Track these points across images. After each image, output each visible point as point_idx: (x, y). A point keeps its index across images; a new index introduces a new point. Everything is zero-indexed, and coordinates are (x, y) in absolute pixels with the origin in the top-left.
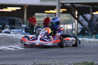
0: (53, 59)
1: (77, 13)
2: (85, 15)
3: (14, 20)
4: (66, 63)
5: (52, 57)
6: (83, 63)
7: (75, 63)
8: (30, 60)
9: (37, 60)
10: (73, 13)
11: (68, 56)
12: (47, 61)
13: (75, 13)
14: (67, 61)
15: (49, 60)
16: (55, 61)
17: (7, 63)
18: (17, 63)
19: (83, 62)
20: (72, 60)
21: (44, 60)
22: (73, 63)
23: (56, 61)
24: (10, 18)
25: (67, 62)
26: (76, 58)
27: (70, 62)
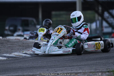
3: (27, 21)
4: (97, 71)
5: (79, 64)
7: (109, 70)
8: (51, 69)
9: (60, 69)
12: (72, 69)
15: (75, 67)
16: (83, 68)
17: (22, 73)
18: (35, 74)
20: (104, 66)
21: (68, 68)
22: (107, 70)
23: (84, 68)
24: (23, 18)
25: (99, 70)
26: (109, 64)
27: (103, 70)
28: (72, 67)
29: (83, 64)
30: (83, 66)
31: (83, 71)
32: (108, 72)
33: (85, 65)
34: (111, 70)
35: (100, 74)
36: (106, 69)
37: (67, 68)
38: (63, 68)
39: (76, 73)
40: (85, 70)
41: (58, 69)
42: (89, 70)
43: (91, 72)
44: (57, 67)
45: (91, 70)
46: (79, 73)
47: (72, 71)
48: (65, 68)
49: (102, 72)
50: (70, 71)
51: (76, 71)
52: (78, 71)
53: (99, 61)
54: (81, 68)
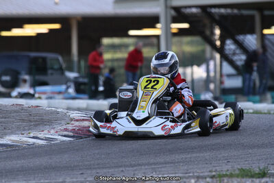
0: (155, 164)
2: (241, 38)
3: (44, 59)
4: (190, 176)
5: (152, 161)
6: (237, 172)
7: (214, 173)
8: (89, 172)
9: (110, 170)
10: (208, 33)
11: (194, 155)
12: (136, 172)
13: (213, 34)
14: (192, 170)
15: (143, 167)
16: (160, 169)
19: (239, 169)
20: (206, 166)
21: (127, 169)
22: (209, 174)
23: (163, 169)
24: (33, 54)
25: (193, 173)
26: (219, 160)
27: (202, 173)
28: (135, 168)
29: (162, 160)
30: (160, 166)
32: (213, 177)
33: (166, 163)
34: (218, 173)
35: (193, 181)
36: (210, 171)
37: (124, 169)
38: (116, 170)
40: (163, 174)
41: (106, 170)
42: (172, 174)
44: (103, 168)
45: (176, 173)
48: (121, 169)
49: (198, 177)
53: (198, 155)
54: (154, 170)
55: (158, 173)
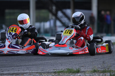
0: (28, 65)
1: (54, 8)
4: (44, 72)
5: (27, 64)
6: (66, 70)
7: (55, 71)
9: (7, 68)
10: (50, 8)
11: (46, 62)
12: (20, 69)
13: (52, 9)
14: (45, 69)
15: (23, 67)
19: (67, 69)
20: (52, 67)
22: (54, 71)
23: (32, 68)
26: (57, 64)
27: (50, 70)
28: (19, 67)
29: (31, 64)
30: (31, 67)
31: (30, 71)
32: (55, 73)
33: (33, 65)
34: (58, 71)
37: (14, 68)
39: (23, 74)
40: (32, 71)
41: (5, 68)
42: (36, 70)
43: (37, 73)
44: (4, 67)
45: (38, 70)
46: (25, 73)
47: (18, 71)
49: (48, 72)
50: (17, 71)
51: (22, 72)
52: (25, 71)
53: (48, 62)
54: (28, 69)
55: (29, 70)
